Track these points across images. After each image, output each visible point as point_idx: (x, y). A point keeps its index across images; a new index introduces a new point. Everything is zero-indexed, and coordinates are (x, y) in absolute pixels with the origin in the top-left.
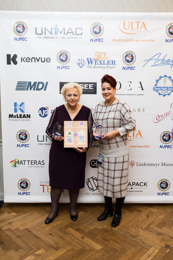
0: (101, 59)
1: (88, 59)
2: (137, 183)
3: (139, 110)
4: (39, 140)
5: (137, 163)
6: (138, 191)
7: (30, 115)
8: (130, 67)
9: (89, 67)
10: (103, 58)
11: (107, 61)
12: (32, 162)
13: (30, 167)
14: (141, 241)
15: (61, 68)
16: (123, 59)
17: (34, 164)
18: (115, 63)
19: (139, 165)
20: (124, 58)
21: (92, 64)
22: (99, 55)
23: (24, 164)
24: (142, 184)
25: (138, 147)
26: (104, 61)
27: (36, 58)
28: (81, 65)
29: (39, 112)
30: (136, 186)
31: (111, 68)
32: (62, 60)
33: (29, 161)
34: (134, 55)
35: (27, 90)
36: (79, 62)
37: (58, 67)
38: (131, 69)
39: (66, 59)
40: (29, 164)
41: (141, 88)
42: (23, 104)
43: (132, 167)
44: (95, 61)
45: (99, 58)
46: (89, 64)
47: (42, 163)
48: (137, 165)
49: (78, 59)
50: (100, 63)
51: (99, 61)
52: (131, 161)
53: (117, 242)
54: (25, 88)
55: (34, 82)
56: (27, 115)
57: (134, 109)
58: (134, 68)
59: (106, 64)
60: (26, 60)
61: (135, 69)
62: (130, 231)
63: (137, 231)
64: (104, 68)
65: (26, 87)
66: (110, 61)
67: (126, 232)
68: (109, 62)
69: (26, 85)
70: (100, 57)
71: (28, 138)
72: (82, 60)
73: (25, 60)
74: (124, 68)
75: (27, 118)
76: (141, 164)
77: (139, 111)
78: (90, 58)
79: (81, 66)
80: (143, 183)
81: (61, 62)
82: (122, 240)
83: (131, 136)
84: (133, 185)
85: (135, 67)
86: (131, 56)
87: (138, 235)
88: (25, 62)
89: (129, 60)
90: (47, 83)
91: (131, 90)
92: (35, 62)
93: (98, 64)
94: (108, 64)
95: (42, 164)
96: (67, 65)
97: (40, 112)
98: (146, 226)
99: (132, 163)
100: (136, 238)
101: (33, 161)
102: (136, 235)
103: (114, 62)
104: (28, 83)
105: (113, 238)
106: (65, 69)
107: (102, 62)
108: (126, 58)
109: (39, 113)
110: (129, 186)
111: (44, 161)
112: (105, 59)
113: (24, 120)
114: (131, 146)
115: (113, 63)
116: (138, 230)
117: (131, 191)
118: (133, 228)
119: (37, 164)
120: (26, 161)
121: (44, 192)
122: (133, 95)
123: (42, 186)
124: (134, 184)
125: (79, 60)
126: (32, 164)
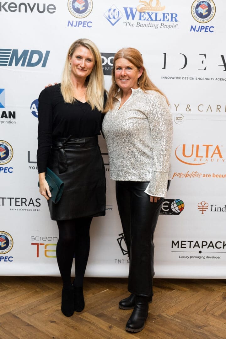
0: (151, 10)
1: (126, 9)
2: (211, 242)
3: (219, 107)
4: (31, 161)
5: (212, 206)
6: (212, 257)
7: (14, 113)
8: (204, 27)
9: (128, 24)
10: (154, 9)
11: (163, 14)
12: (18, 200)
13: (12, 210)
14: (212, 333)
15: (74, 24)
16: (192, 12)
17: (21, 205)
18: (176, 18)
19: (215, 210)
20: (195, 9)
21: (133, 19)
22: (147, 3)
23: (3, 205)
24: (219, 245)
25: (214, 176)
26: (156, 14)
27: (29, 4)
28: (113, 21)
29: (31, 107)
30: (208, 248)
31: (169, 27)
32: (78, 11)
33: (11, 198)
34: (212, 5)
35: (10, 64)
36: (110, 14)
37: (69, 22)
38: (207, 30)
39: (84, 8)
40: (11, 205)
41: (224, 66)
42: (2, 92)
43: (203, 213)
44: (139, 13)
45: (148, 9)
46: (128, 19)
47: (35, 203)
48: (212, 211)
49: (108, 9)
50: (148, 17)
51: (146, 14)
52: (201, 203)
53: (171, 334)
54: (7, 62)
55: (23, 51)
56: (10, 113)
57: (210, 106)
58: (212, 29)
59: (160, 20)
60: (9, 7)
61: (213, 31)
62: (192, 319)
63: (206, 320)
64: (156, 27)
65: (8, 59)
66: (168, 14)
67: (187, 320)
68: (166, 17)
69: (9, 56)
70: (150, 6)
71: (10, 155)
72: (114, 10)
73: (6, 7)
74: (193, 28)
75: (10, 117)
76: (219, 209)
77: (218, 110)
78: (129, 8)
79: (113, 23)
80: (221, 242)
81: (75, 12)
82: (179, 332)
83: (202, 157)
84: (203, 247)
85: (213, 27)
86: (207, 5)
87: (206, 324)
88: (6, 11)
89: (202, 14)
90: (48, 53)
91: (205, 69)
92: (26, 11)
93: (145, 20)
94: (164, 20)
95: (36, 206)
96: (87, 19)
97: (34, 108)
98: (220, 312)
99: (203, 207)
100: (203, 329)
101: (19, 198)
102: (202, 324)
103: (174, 16)
104: (11, 52)
105: (162, 328)
106: (83, 26)
107: (153, 17)
108: (197, 9)
109: (32, 110)
110: (195, 247)
111: (40, 199)
112: (158, 10)
113: (3, 122)
114: (202, 175)
115: (174, 19)
116: (207, 318)
117: (198, 257)
118: (198, 314)
119: (27, 205)
120: (6, 198)
121: (38, 256)
122: (209, 79)
123: (36, 246)
124: (204, 244)
125: (110, 10)
126: (18, 204)
